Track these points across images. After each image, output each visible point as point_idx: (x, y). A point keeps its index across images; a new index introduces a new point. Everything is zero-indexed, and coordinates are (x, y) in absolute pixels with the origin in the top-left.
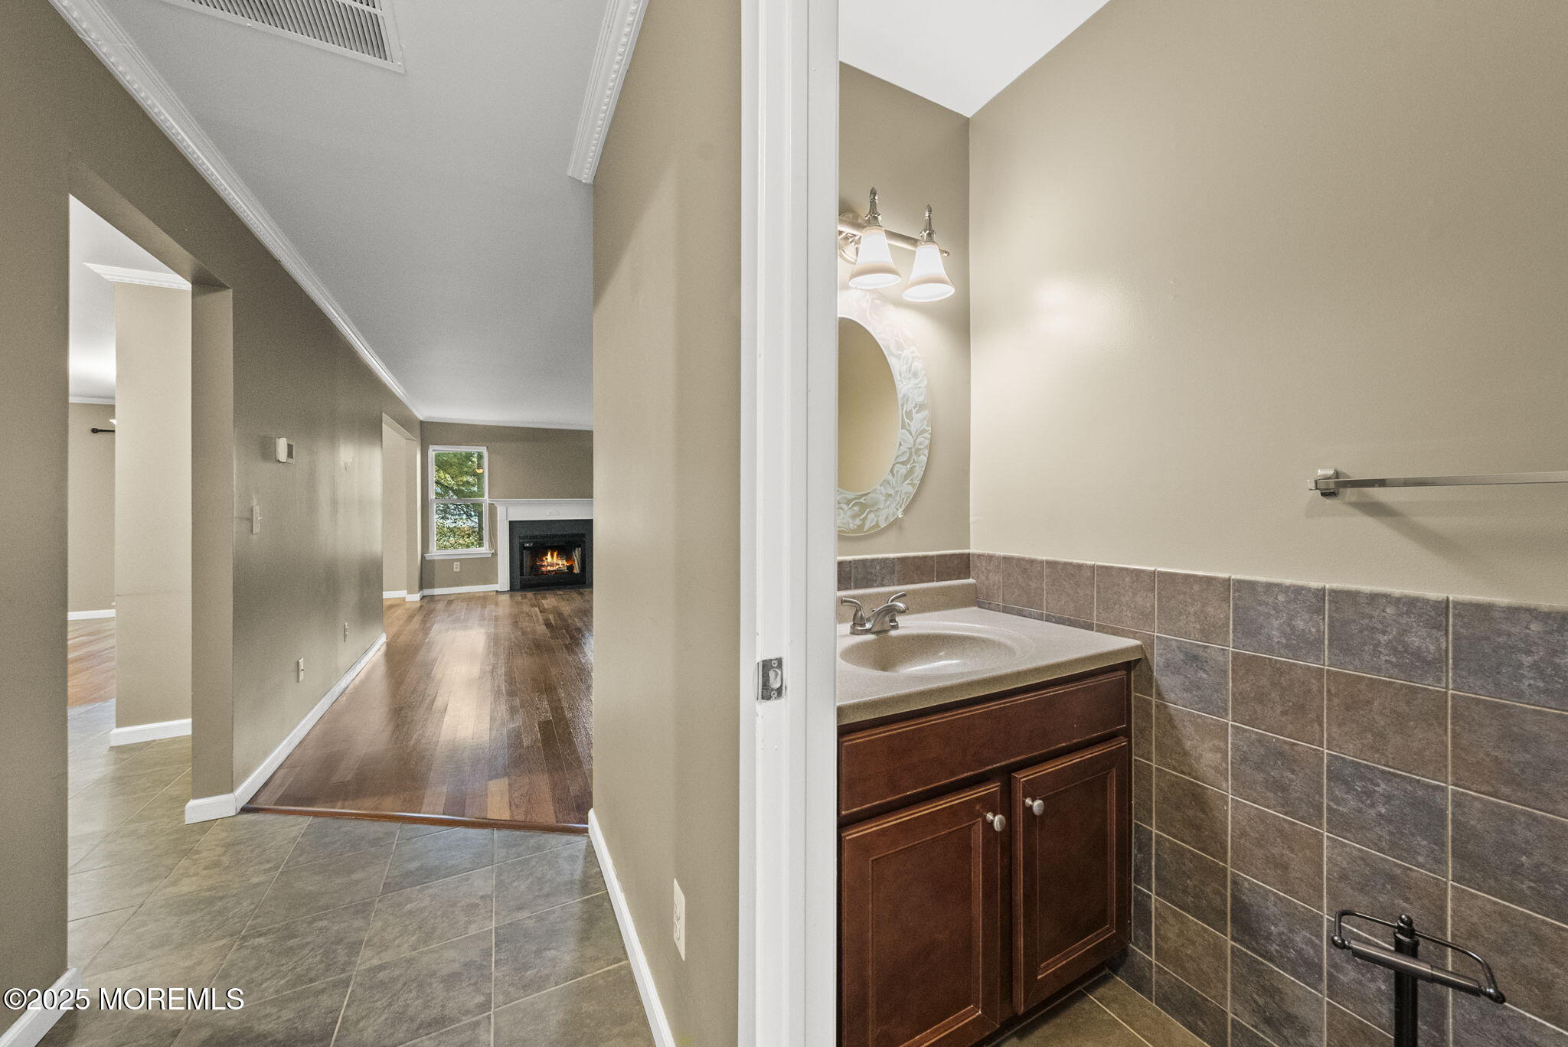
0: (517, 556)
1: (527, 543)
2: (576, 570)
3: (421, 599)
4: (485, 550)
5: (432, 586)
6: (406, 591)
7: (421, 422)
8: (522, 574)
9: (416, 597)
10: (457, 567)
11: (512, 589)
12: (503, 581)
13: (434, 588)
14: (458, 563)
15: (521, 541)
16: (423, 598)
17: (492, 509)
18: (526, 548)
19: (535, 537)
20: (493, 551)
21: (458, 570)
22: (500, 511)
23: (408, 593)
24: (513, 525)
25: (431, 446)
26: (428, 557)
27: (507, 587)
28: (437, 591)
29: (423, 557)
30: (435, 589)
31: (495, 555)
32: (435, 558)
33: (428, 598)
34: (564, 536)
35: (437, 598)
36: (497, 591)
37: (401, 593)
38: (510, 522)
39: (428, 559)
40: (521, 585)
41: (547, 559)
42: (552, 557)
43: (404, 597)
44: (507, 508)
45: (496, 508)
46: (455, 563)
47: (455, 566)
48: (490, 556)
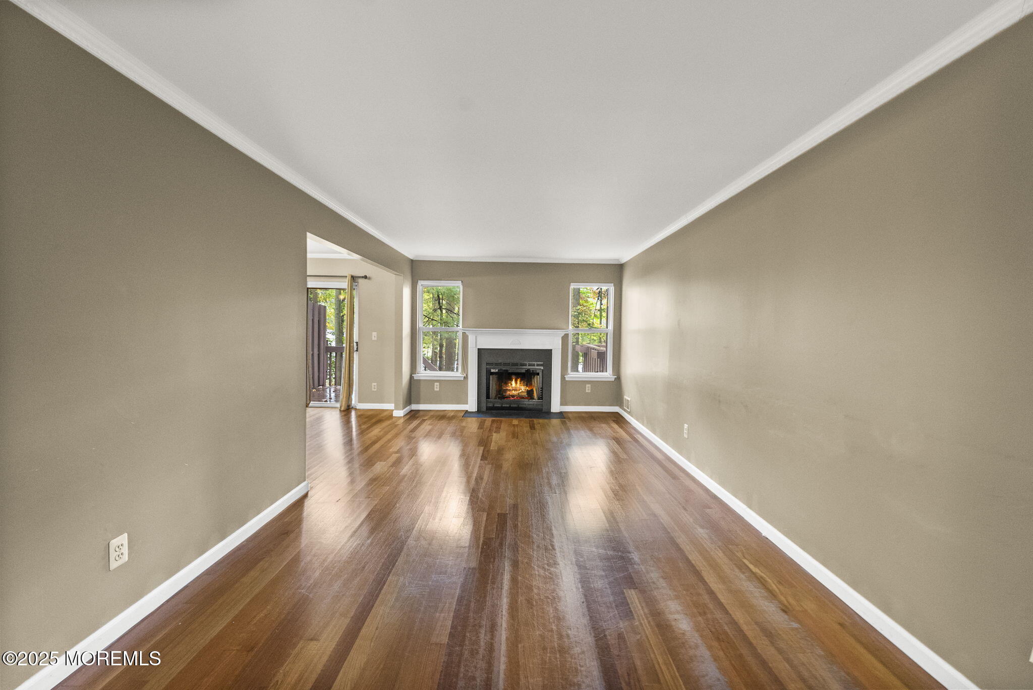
0: (485, 381)
1: (491, 368)
2: (536, 396)
3: (406, 414)
4: (458, 374)
5: (418, 403)
6: (392, 405)
7: (412, 262)
8: (488, 398)
9: (403, 413)
11: (479, 411)
12: (472, 405)
13: (420, 404)
14: (438, 384)
15: (488, 367)
16: (408, 412)
17: (465, 337)
18: (492, 374)
19: (501, 364)
20: (464, 376)
21: (438, 389)
22: (471, 339)
23: (396, 408)
24: (481, 353)
25: (419, 281)
26: (416, 377)
27: (474, 408)
28: (422, 407)
29: (411, 378)
31: (466, 378)
32: (421, 378)
33: (413, 413)
35: (421, 413)
36: (467, 411)
37: (389, 406)
38: (478, 349)
39: (415, 379)
40: (487, 407)
41: (511, 385)
42: (516, 383)
43: (393, 410)
44: (476, 337)
45: (468, 336)
46: (436, 384)
47: (435, 387)
48: (462, 379)
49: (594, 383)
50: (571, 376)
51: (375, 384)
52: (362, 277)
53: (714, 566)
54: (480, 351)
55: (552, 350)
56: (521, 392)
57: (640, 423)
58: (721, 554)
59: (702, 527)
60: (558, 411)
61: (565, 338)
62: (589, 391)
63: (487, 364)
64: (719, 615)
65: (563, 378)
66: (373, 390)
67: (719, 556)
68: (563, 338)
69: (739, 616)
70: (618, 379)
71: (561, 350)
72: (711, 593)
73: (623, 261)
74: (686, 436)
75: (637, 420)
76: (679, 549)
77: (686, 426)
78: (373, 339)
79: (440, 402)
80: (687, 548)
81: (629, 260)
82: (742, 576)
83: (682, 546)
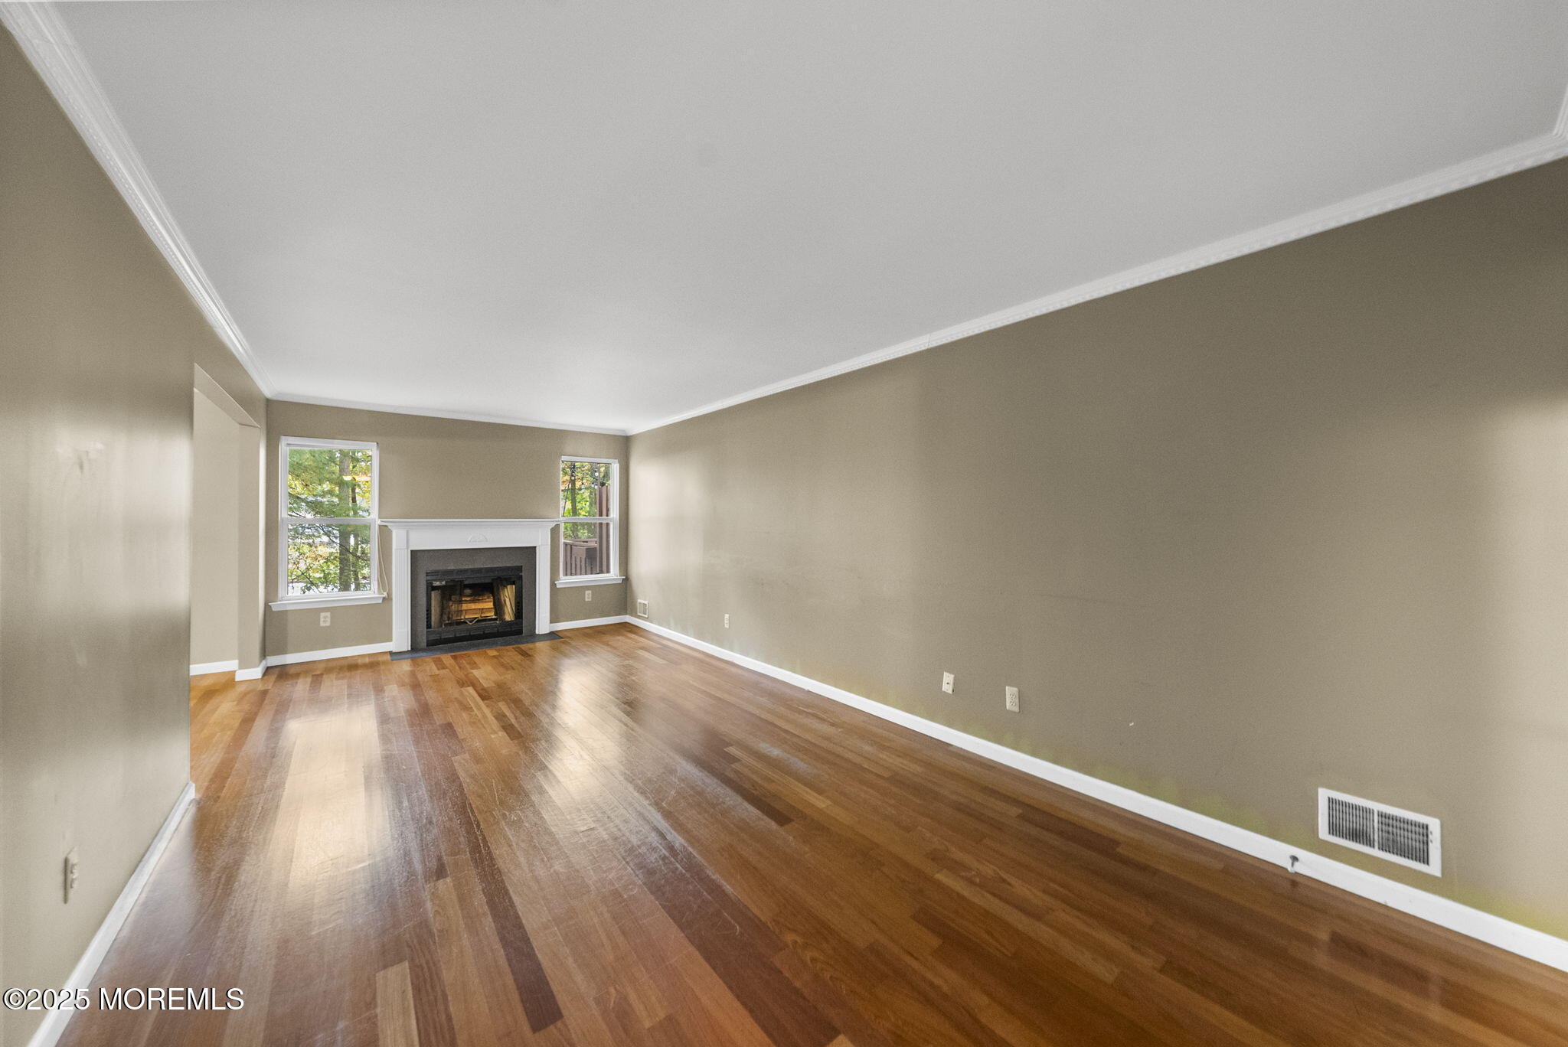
0: (423, 601)
1: (435, 580)
2: (509, 615)
3: (264, 675)
4: (371, 593)
5: (283, 651)
6: (236, 662)
7: (269, 402)
8: (429, 626)
9: (256, 673)
10: (325, 620)
11: (415, 648)
12: (400, 638)
13: (286, 654)
14: (328, 614)
15: (429, 578)
16: (268, 670)
17: (385, 533)
18: (435, 588)
19: (451, 572)
20: (385, 595)
21: (328, 624)
22: (398, 537)
23: (241, 667)
24: (417, 557)
25: (283, 438)
26: (276, 606)
27: (406, 646)
28: (290, 658)
29: (267, 607)
30: (288, 656)
31: (388, 599)
32: (289, 608)
33: (277, 671)
34: (491, 570)
35: (292, 671)
36: (391, 653)
37: (230, 665)
38: (412, 551)
39: (273, 610)
40: (427, 641)
43: (235, 671)
44: (408, 532)
45: (390, 532)
46: (323, 615)
47: (322, 619)
48: (381, 601)
49: (596, 589)
50: (564, 581)
53: (782, 717)
54: (415, 555)
55: (535, 547)
57: (665, 627)
58: (782, 709)
59: (762, 697)
60: (548, 632)
61: (555, 531)
62: (590, 600)
63: (427, 574)
64: (795, 740)
65: (553, 585)
67: (782, 710)
68: (553, 530)
69: (808, 736)
70: (627, 580)
71: (549, 546)
72: (786, 732)
73: (630, 433)
74: (727, 626)
75: (660, 624)
76: (753, 715)
77: (727, 616)
79: (335, 645)
80: (757, 712)
81: (637, 435)
82: (801, 716)
83: (753, 712)
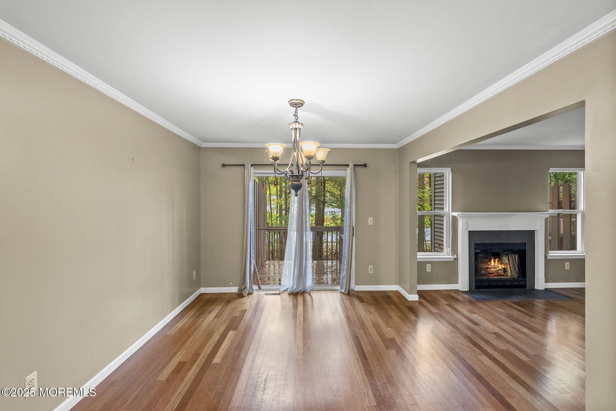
0: (473, 261)
11: (471, 290)
12: (463, 282)
14: (430, 265)
15: (475, 247)
17: (455, 221)
19: (487, 245)
20: (455, 256)
21: (430, 271)
22: (462, 223)
27: (467, 289)
31: (456, 260)
34: (509, 244)
40: (476, 286)
41: (491, 263)
42: (495, 262)
46: (428, 265)
47: (427, 268)
48: (453, 260)
49: (572, 261)
50: (552, 254)
51: (371, 267)
52: (362, 165)
54: (471, 233)
55: (535, 231)
56: (499, 270)
60: (544, 289)
63: (477, 244)
65: (545, 257)
66: (370, 272)
71: (543, 230)
78: (370, 224)
79: (432, 283)
